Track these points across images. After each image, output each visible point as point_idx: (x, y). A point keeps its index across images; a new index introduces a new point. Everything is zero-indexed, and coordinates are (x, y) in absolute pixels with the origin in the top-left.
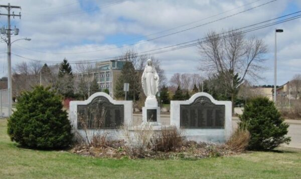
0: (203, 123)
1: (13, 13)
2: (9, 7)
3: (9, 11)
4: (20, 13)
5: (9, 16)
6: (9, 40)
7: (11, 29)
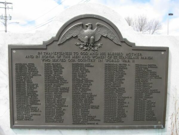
0: (92, 112)
1: (8, 7)
2: (5, 3)
3: (6, 5)
4: (12, 7)
5: (6, 8)
6: (6, 23)
7: (7, 16)
